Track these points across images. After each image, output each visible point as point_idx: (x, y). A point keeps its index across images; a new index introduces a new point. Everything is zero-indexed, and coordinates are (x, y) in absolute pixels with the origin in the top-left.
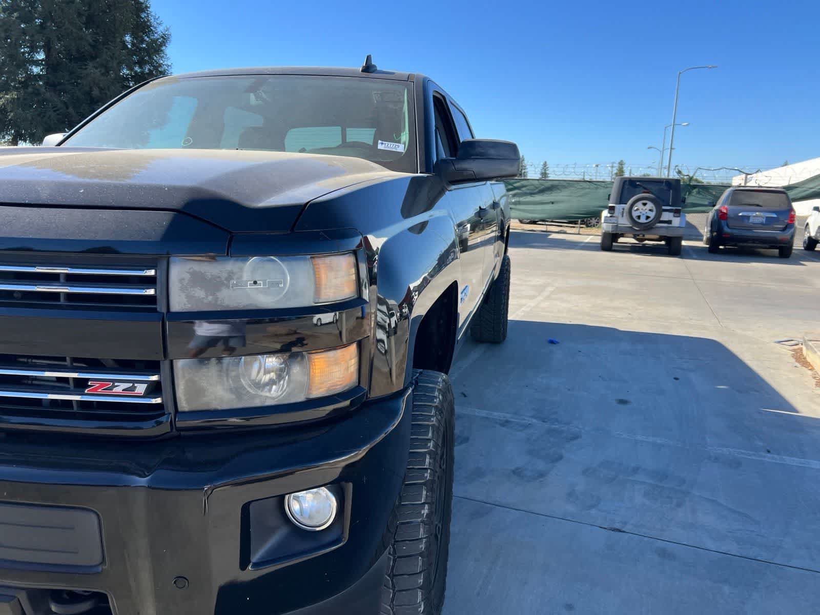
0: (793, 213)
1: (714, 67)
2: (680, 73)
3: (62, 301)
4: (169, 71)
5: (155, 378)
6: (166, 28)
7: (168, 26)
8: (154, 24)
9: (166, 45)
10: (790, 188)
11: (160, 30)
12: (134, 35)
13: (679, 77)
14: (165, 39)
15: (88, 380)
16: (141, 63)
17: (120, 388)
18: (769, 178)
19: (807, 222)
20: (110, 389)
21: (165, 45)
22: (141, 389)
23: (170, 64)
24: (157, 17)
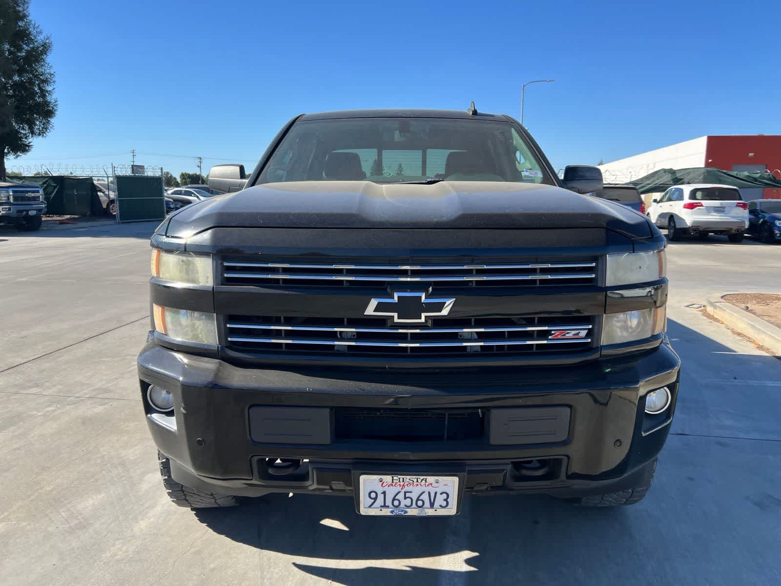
0: (643, 205)
1: (550, 81)
2: (524, 86)
3: (538, 284)
4: (52, 80)
5: (590, 327)
6: (46, 37)
7: (49, 35)
8: (34, 32)
9: (48, 54)
10: (635, 183)
11: (40, 38)
12: (13, 44)
13: (523, 89)
14: (45, 48)
15: (552, 330)
16: (20, 72)
17: (571, 334)
18: (615, 176)
19: (648, 211)
20: (564, 335)
21: (46, 54)
22: (583, 333)
23: (52, 73)
24: (37, 25)
